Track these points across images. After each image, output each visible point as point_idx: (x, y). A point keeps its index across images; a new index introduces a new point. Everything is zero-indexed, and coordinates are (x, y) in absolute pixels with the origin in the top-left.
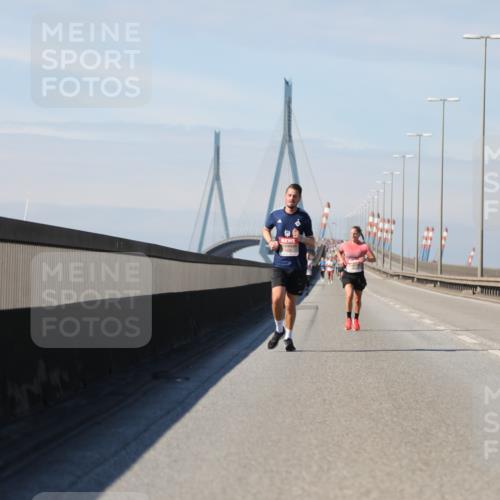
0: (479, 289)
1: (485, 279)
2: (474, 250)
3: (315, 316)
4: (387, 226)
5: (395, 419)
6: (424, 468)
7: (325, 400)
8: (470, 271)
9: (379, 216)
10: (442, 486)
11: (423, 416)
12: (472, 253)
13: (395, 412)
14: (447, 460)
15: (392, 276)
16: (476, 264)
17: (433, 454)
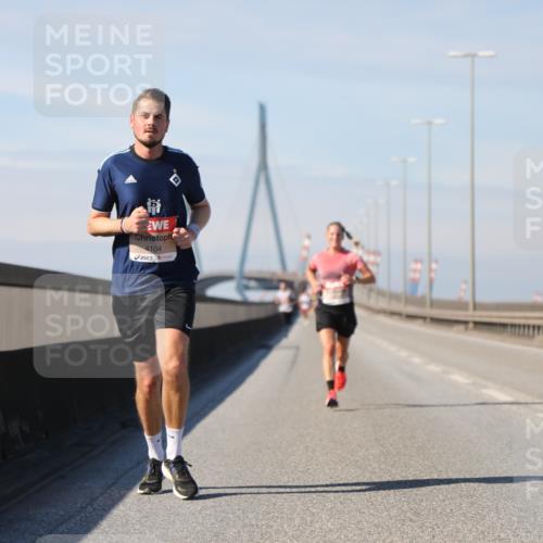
0: (471, 325)
1: (478, 313)
2: (465, 282)
3: (296, 356)
4: (372, 258)
5: (383, 466)
6: (414, 518)
7: (307, 447)
8: (461, 305)
10: (434, 537)
11: (412, 462)
12: (464, 286)
14: (439, 510)
15: (379, 312)
16: (467, 297)
17: (424, 504)
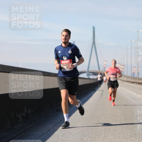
3: (102, 93)
4: (122, 67)
9: (120, 64)
13: (125, 120)
15: (124, 81)
